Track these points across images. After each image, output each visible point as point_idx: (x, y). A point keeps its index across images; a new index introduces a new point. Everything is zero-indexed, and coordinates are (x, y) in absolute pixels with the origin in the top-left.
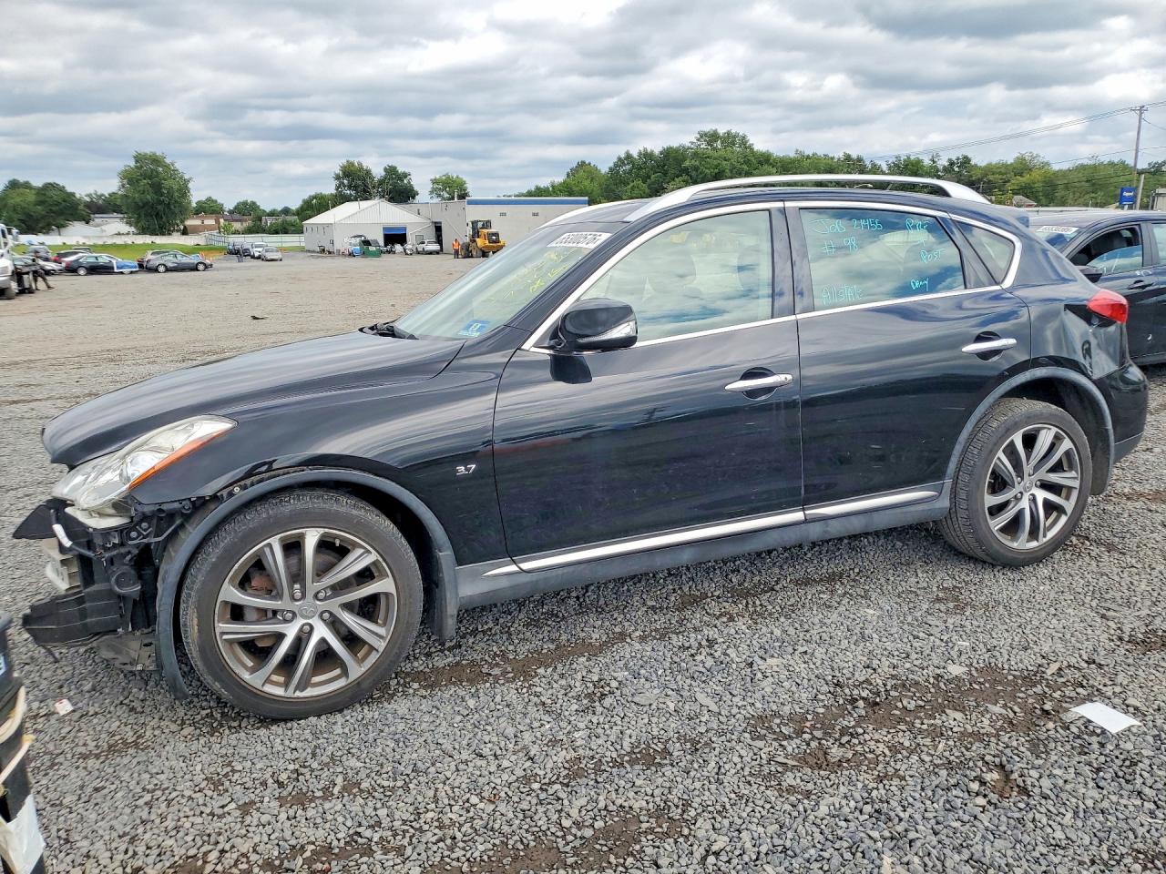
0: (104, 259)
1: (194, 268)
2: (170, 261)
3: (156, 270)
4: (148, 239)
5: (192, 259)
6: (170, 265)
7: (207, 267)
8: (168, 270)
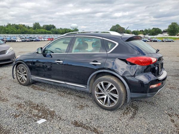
0: (156, 40)
1: (171, 41)
2: (167, 40)
3: (164, 42)
4: (170, 36)
5: (171, 40)
6: (166, 41)
7: (173, 41)
8: (166, 42)
